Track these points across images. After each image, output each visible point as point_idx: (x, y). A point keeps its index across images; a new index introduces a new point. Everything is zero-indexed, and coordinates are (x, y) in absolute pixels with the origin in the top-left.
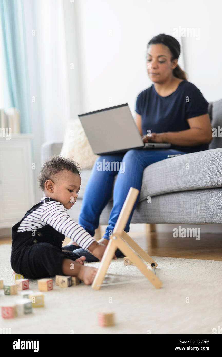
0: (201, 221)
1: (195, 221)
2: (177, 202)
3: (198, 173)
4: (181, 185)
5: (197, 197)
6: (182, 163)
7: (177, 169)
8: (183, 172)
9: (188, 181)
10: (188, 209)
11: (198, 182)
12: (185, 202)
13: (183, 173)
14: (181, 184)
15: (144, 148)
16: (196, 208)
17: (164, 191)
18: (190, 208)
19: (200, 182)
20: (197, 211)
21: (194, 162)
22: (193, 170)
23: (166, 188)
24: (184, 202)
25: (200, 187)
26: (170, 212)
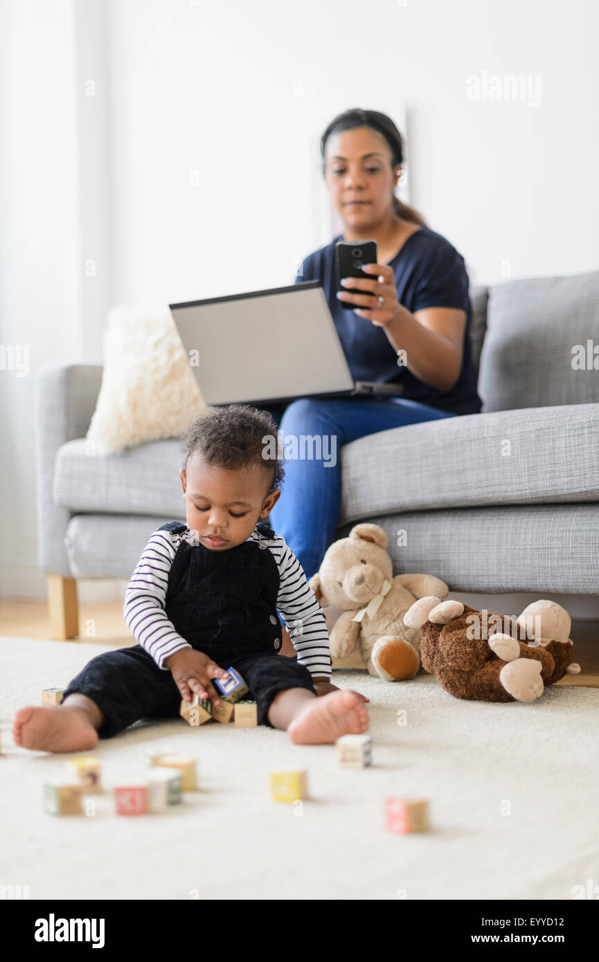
0: (496, 584)
1: (478, 585)
2: (432, 536)
3: (498, 466)
4: (450, 493)
5: (487, 526)
6: (455, 439)
7: (441, 452)
8: (458, 462)
9: (470, 485)
10: (464, 553)
11: (496, 488)
12: (454, 537)
13: (456, 464)
14: (450, 491)
15: (353, 394)
16: (484, 551)
17: (402, 508)
18: (469, 552)
19: (504, 488)
20: (487, 559)
21: (490, 439)
22: (485, 458)
23: (407, 498)
24: (451, 535)
25: (501, 500)
26: (412, 559)
